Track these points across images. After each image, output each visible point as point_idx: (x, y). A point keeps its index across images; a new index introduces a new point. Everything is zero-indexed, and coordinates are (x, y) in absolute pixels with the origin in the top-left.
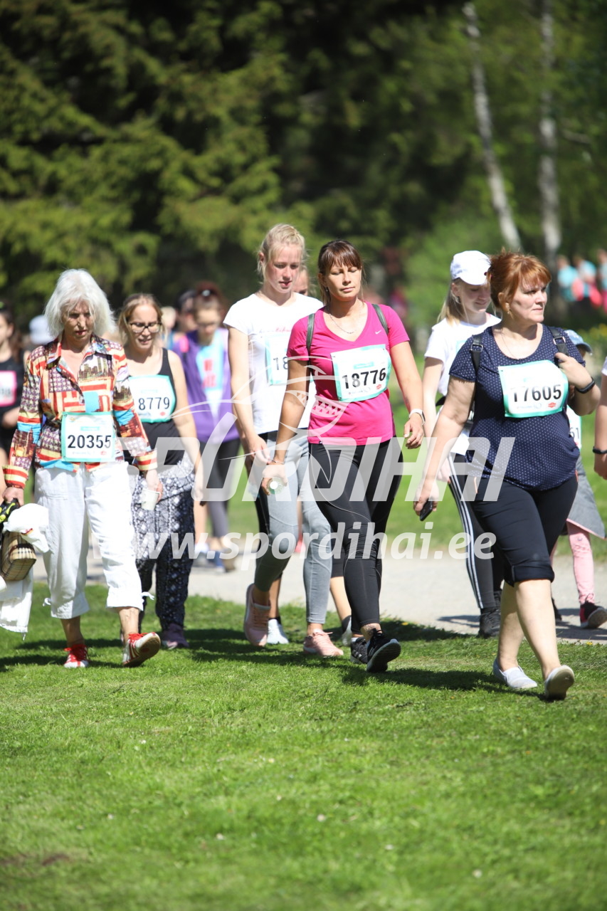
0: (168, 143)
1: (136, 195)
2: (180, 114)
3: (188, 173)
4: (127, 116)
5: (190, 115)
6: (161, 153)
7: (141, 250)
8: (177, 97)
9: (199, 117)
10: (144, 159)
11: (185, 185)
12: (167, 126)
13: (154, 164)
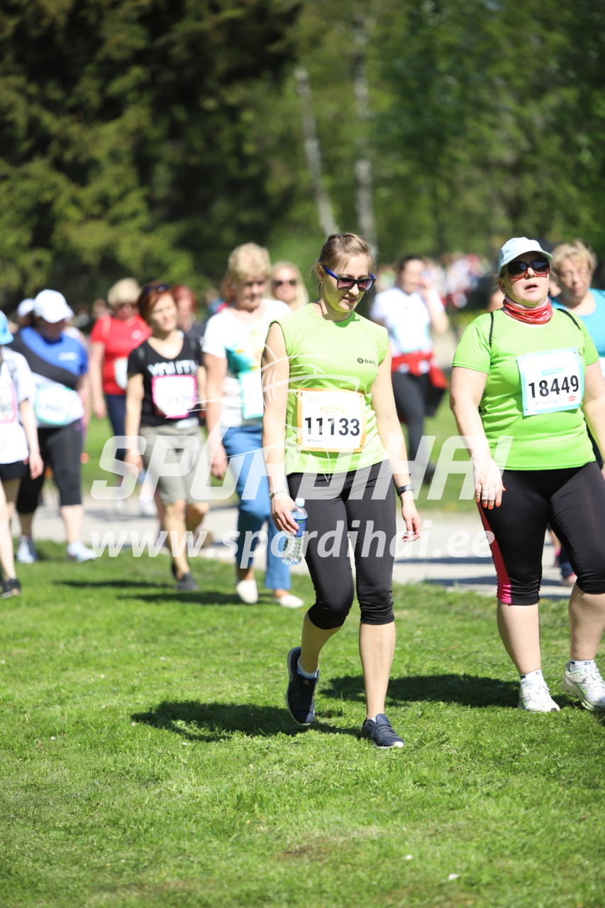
0: (59, 179)
1: (34, 220)
2: (68, 156)
3: (75, 202)
4: (28, 157)
5: (76, 157)
6: (54, 187)
7: (38, 264)
8: (66, 143)
9: (83, 158)
10: (42, 190)
11: (73, 213)
12: (58, 165)
13: (48, 196)
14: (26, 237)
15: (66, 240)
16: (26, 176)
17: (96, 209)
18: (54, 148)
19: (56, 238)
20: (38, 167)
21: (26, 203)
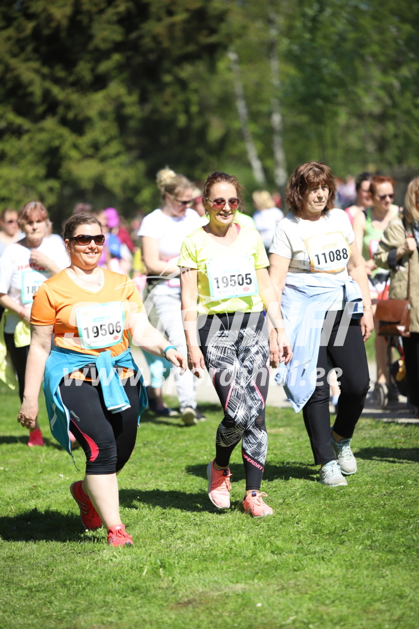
0: (65, 131)
1: (47, 160)
2: (71, 115)
3: (75, 146)
4: (42, 117)
5: (76, 116)
6: (61, 136)
7: (51, 190)
8: (69, 106)
9: (81, 117)
10: (53, 139)
11: (74, 154)
12: (64, 122)
13: (56, 143)
14: (42, 171)
15: (69, 173)
16: (42, 130)
17: (90, 152)
18: (61, 110)
19: (63, 171)
20: (50, 123)
21: (42, 148)
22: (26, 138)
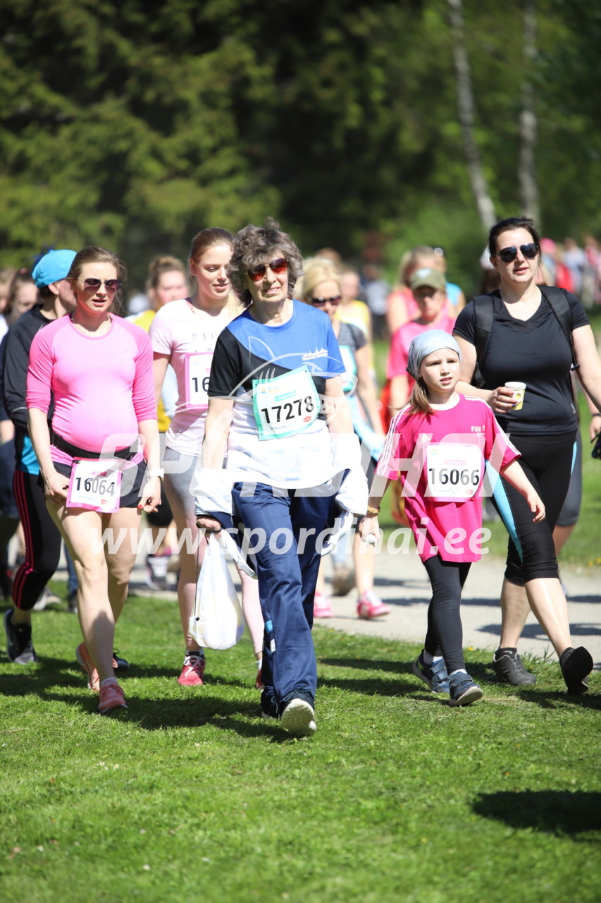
0: (138, 125)
1: (103, 176)
2: (150, 96)
3: (156, 154)
4: (98, 97)
5: (159, 97)
6: (130, 134)
7: (107, 231)
8: (147, 79)
9: (168, 100)
11: (153, 167)
12: (137, 108)
13: (122, 145)
14: (93, 197)
15: (143, 203)
16: (96, 120)
18: (132, 84)
19: (130, 198)
22: (66, 132)
